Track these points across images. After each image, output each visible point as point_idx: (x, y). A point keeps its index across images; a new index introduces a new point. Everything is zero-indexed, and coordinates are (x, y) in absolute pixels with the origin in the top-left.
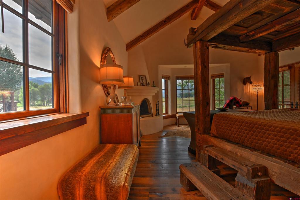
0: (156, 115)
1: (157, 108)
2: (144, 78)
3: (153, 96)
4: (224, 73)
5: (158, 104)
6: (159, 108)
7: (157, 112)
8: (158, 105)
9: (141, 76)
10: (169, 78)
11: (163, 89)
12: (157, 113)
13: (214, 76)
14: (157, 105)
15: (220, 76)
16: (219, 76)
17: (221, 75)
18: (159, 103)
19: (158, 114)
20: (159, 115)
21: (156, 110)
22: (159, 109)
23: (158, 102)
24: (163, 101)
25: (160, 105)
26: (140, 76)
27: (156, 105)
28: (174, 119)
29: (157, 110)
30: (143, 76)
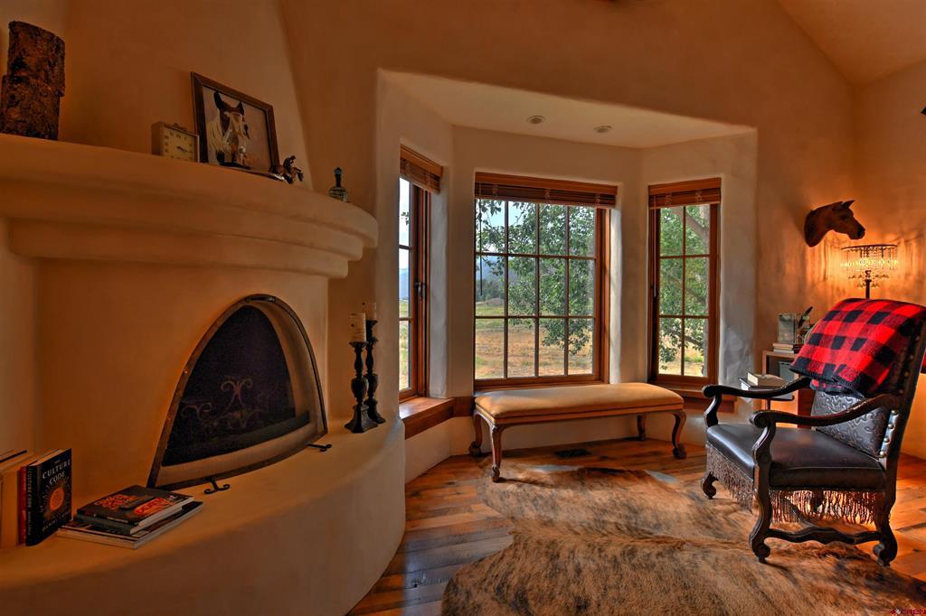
0: (356, 427)
1: (364, 372)
2: (252, 116)
3: (335, 284)
4: (719, 179)
5: (372, 340)
6: (378, 370)
7: (360, 400)
8: (370, 349)
9: (219, 89)
10: (437, 180)
11: (401, 243)
12: (358, 409)
13: (664, 195)
14: (358, 351)
15: (698, 196)
16: (693, 192)
17: (704, 191)
18: (379, 332)
19: (365, 415)
20: (376, 419)
21: (357, 387)
22: (373, 379)
23: (370, 324)
24: (401, 316)
25: (380, 349)
26: (208, 95)
27: (358, 347)
28: (459, 424)
29: (364, 386)
30: (242, 98)
